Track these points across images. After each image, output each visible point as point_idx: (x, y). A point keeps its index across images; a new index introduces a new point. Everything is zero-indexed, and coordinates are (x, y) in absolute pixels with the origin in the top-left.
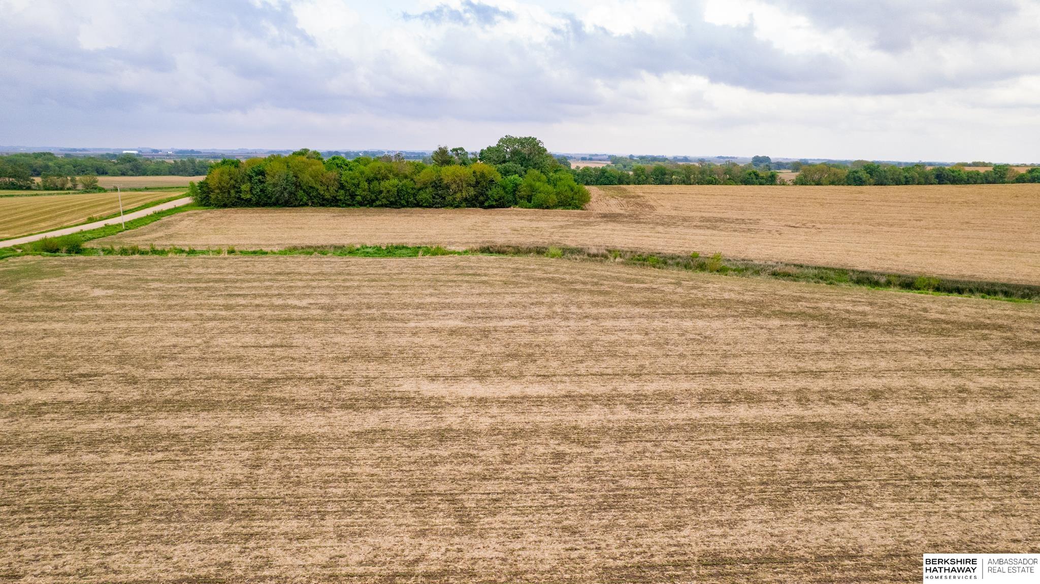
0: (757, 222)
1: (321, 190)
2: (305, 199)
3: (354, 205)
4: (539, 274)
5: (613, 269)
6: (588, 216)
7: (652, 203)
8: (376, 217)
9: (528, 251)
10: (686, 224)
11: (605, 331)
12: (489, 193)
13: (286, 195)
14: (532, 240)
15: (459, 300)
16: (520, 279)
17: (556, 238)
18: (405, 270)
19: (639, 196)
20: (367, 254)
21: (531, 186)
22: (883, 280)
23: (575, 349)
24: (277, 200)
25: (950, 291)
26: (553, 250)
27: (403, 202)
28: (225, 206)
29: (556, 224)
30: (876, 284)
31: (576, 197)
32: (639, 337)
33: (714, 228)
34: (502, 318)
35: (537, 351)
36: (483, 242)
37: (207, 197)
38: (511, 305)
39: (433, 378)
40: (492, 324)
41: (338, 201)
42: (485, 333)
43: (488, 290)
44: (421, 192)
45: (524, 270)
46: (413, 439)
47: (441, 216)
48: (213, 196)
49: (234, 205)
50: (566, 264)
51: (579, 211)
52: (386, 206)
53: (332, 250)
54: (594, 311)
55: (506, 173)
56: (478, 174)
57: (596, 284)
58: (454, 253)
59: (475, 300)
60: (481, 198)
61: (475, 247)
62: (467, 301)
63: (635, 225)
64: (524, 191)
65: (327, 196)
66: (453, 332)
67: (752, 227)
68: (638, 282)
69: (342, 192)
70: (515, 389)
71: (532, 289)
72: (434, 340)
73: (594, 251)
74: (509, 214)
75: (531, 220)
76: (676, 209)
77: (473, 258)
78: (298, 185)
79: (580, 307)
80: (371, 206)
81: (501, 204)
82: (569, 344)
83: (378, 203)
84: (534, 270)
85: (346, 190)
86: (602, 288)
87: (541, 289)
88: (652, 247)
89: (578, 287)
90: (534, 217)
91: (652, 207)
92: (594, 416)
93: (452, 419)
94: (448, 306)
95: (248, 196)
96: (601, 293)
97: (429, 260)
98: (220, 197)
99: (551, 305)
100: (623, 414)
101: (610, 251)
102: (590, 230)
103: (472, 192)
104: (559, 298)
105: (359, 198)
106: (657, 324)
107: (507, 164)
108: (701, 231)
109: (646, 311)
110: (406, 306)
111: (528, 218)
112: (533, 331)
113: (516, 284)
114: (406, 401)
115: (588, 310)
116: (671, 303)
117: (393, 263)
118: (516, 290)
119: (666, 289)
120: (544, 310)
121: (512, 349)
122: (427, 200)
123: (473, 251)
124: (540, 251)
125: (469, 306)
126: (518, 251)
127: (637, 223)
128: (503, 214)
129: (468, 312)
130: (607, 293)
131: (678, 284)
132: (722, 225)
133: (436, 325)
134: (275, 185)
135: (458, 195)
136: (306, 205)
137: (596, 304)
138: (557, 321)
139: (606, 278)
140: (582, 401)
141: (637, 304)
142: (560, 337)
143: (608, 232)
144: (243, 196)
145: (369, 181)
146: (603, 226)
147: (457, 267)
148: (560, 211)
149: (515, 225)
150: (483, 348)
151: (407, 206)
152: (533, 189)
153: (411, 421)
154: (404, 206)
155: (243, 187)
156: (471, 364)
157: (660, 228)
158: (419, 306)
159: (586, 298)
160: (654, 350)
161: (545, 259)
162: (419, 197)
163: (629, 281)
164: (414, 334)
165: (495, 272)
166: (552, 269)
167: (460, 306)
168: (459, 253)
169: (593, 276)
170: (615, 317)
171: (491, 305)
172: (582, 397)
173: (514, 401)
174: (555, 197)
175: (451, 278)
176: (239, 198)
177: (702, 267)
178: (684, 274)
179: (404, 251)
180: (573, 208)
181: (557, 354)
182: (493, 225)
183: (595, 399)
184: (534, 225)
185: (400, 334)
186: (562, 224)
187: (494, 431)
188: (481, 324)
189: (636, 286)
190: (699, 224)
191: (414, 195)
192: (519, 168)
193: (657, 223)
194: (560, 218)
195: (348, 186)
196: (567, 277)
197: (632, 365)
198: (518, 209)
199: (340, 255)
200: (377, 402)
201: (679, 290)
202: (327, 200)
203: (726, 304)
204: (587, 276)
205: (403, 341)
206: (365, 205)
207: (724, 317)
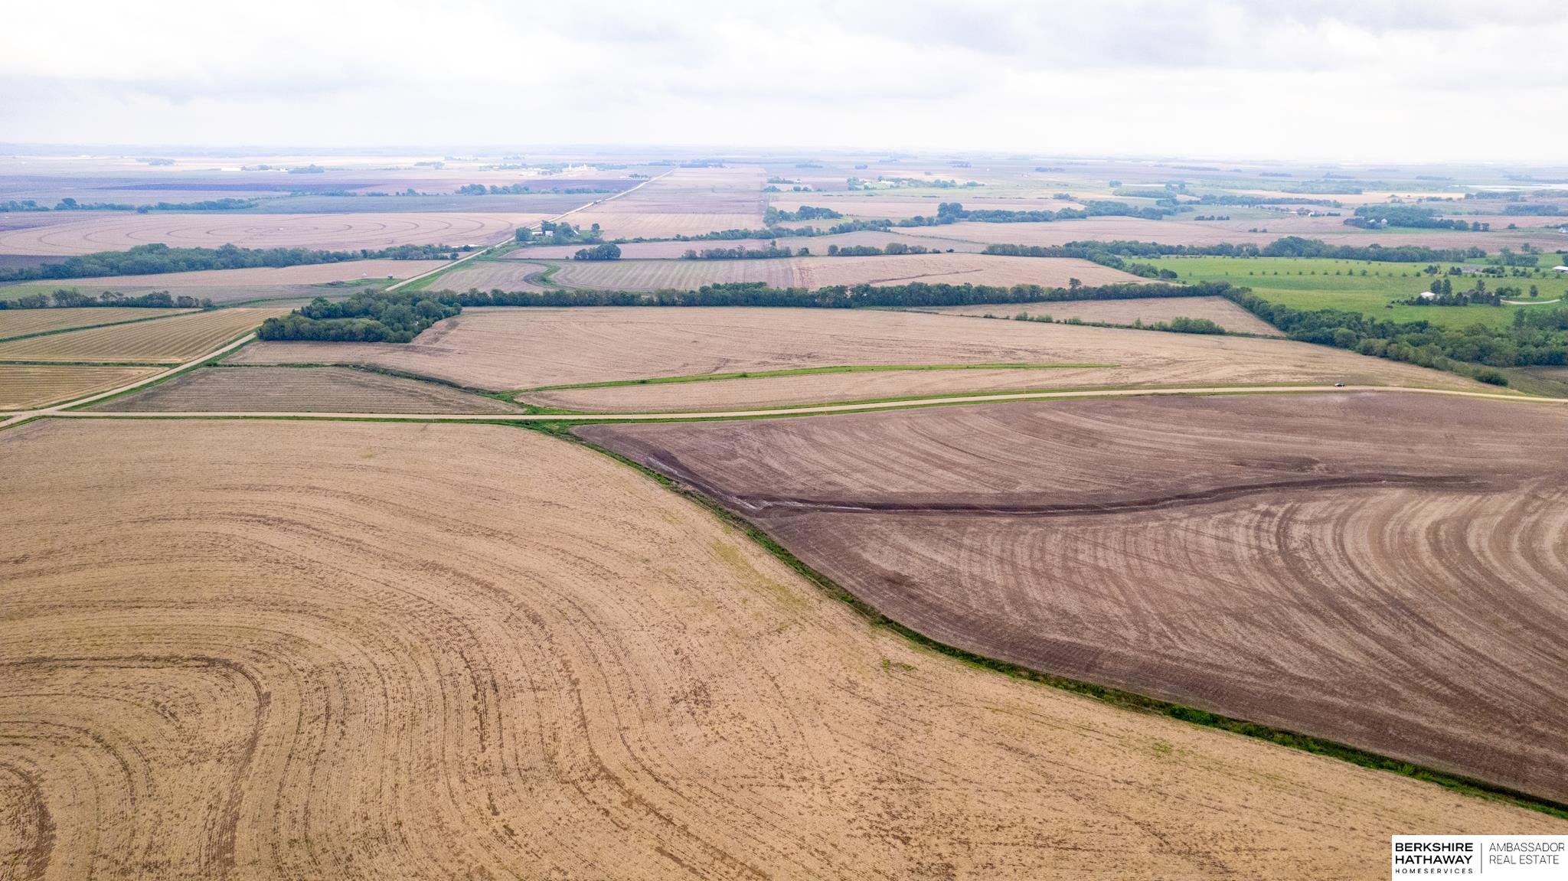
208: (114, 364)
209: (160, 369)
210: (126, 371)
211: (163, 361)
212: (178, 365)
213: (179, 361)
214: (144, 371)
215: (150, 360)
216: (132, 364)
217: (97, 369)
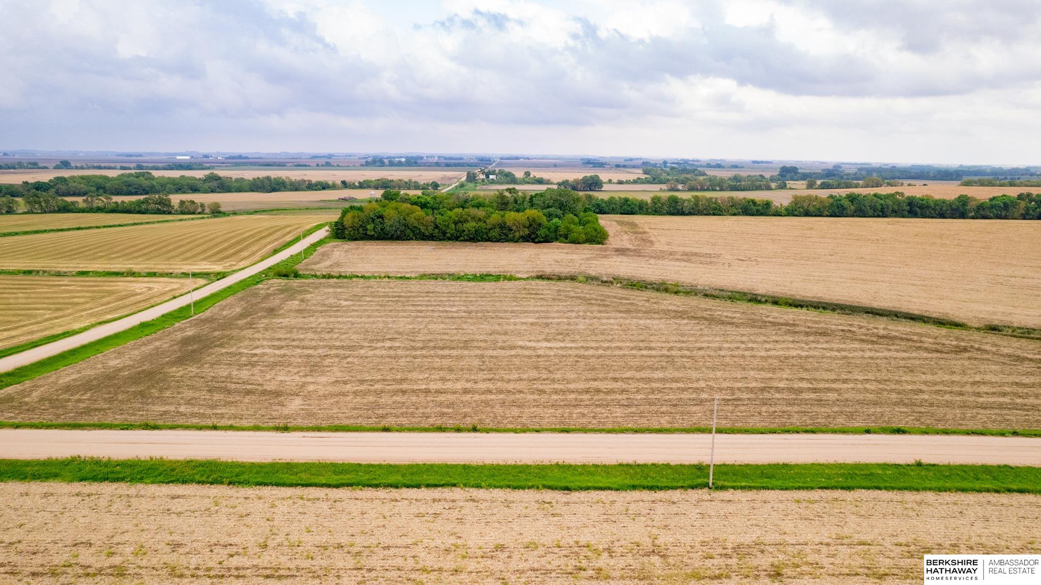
0: (718, 256)
1: (423, 229)
2: (411, 235)
3: (445, 240)
4: (572, 294)
5: (616, 291)
6: (606, 250)
7: (653, 239)
8: (463, 250)
9: (566, 278)
10: (671, 257)
11: (602, 324)
12: (539, 233)
13: (399, 233)
14: (568, 270)
15: (531, 309)
16: (562, 297)
17: (583, 268)
18: (496, 291)
19: (645, 233)
20: (469, 280)
21: (567, 228)
22: (764, 299)
23: (587, 332)
24: (392, 235)
25: (796, 306)
26: (581, 278)
27: (479, 238)
28: (356, 239)
29: (584, 256)
30: (760, 302)
31: (598, 236)
32: (617, 327)
33: (689, 261)
34: (554, 318)
35: (571, 332)
36: (537, 271)
37: (343, 232)
38: (557, 311)
39: (530, 341)
40: (550, 321)
41: (433, 237)
42: (547, 325)
43: (545, 303)
44: (491, 231)
45: (564, 291)
46: (530, 357)
47: (507, 249)
48: (347, 232)
49: (362, 239)
50: (588, 287)
51: (600, 246)
52: (467, 240)
53: (447, 276)
54: (599, 315)
55: (550, 216)
56: (531, 218)
57: (603, 300)
58: (520, 279)
59: (540, 309)
60: (533, 236)
61: (534, 274)
62: (535, 309)
63: (636, 258)
64: (562, 231)
65: (427, 233)
66: (532, 324)
67: (714, 260)
68: (626, 299)
69: (437, 231)
70: (562, 345)
71: (568, 303)
72: (525, 327)
73: (605, 279)
74: (553, 248)
75: (567, 253)
76: (668, 244)
77: (533, 283)
78: (406, 226)
79: (592, 313)
80: (457, 240)
81: (547, 240)
82: (585, 330)
83: (461, 238)
84: (569, 291)
85: (440, 230)
86: (605, 303)
87: (573, 303)
88: (642, 276)
89: (593, 302)
90: (569, 251)
91: (652, 242)
92: (591, 352)
93: (540, 352)
94: (526, 312)
95: (372, 233)
96: (604, 305)
97: (508, 284)
98: (352, 233)
99: (578, 312)
100: (601, 352)
101: (614, 279)
102: (606, 262)
103: (527, 232)
104: (582, 308)
105: (448, 235)
106: (628, 321)
107: (551, 209)
108: (678, 263)
109: (624, 315)
110: (506, 311)
111: (565, 251)
112: (569, 324)
113: (559, 300)
114: (522, 347)
115: (596, 314)
116: (639, 311)
117: (488, 286)
118: (560, 304)
119: (640, 304)
120: (574, 314)
121: (560, 331)
122: (495, 237)
123: (533, 278)
124: (573, 278)
125: (537, 312)
126: (560, 278)
127: (638, 256)
128: (547, 248)
129: (537, 315)
130: (607, 306)
131: (648, 301)
132: (694, 258)
133: (524, 321)
134: (391, 226)
135: (517, 234)
136: (411, 239)
137: (600, 312)
138: (580, 319)
139: (609, 297)
140: (587, 348)
141: (621, 312)
142: (581, 327)
143: (618, 263)
144: (368, 233)
145: (455, 223)
146: (615, 259)
147: (525, 289)
148: (587, 245)
149: (556, 257)
150: (547, 331)
151: (482, 241)
152: (569, 230)
153: (527, 353)
154: (479, 241)
155: (369, 227)
156: (543, 337)
157: (652, 261)
158: (512, 312)
159: (595, 308)
160: (621, 333)
161: (576, 284)
162: (490, 235)
163: (621, 298)
164: (515, 325)
165: (547, 292)
166: (580, 291)
167: (532, 312)
168: (524, 279)
169: (602, 295)
170: (608, 318)
171: (547, 312)
172: (587, 347)
173: (561, 348)
174: (584, 236)
175: (523, 296)
176: (366, 234)
177: (666, 290)
178: (655, 294)
179: (491, 277)
180: (597, 244)
181: (579, 333)
182: (542, 257)
183: (592, 348)
184: (570, 257)
185: (509, 324)
186: (588, 256)
187: (555, 355)
188: (545, 321)
189: (624, 301)
190: (680, 257)
191: (487, 233)
192: (559, 212)
193: (652, 257)
194: (586, 252)
195: (441, 227)
196: (588, 296)
197: (610, 338)
198: (558, 244)
199: (453, 280)
200: (512, 348)
201: (647, 304)
202: (426, 236)
203: (666, 312)
204: (598, 295)
205: (512, 327)
206: (453, 240)
207: (662, 319)
208: (97, 274)
209: (190, 283)
210: (121, 285)
211: (187, 268)
212: (221, 276)
213: (218, 268)
214: (159, 285)
215: (162, 267)
216: (132, 274)
217: (65, 281)
